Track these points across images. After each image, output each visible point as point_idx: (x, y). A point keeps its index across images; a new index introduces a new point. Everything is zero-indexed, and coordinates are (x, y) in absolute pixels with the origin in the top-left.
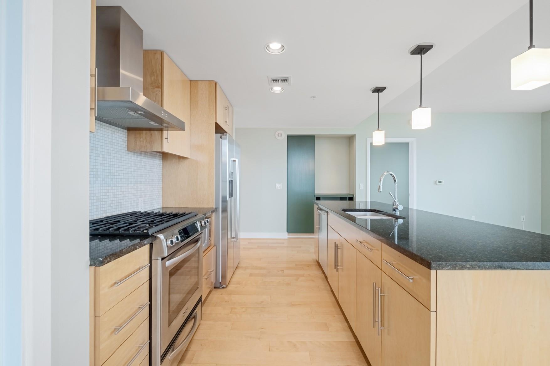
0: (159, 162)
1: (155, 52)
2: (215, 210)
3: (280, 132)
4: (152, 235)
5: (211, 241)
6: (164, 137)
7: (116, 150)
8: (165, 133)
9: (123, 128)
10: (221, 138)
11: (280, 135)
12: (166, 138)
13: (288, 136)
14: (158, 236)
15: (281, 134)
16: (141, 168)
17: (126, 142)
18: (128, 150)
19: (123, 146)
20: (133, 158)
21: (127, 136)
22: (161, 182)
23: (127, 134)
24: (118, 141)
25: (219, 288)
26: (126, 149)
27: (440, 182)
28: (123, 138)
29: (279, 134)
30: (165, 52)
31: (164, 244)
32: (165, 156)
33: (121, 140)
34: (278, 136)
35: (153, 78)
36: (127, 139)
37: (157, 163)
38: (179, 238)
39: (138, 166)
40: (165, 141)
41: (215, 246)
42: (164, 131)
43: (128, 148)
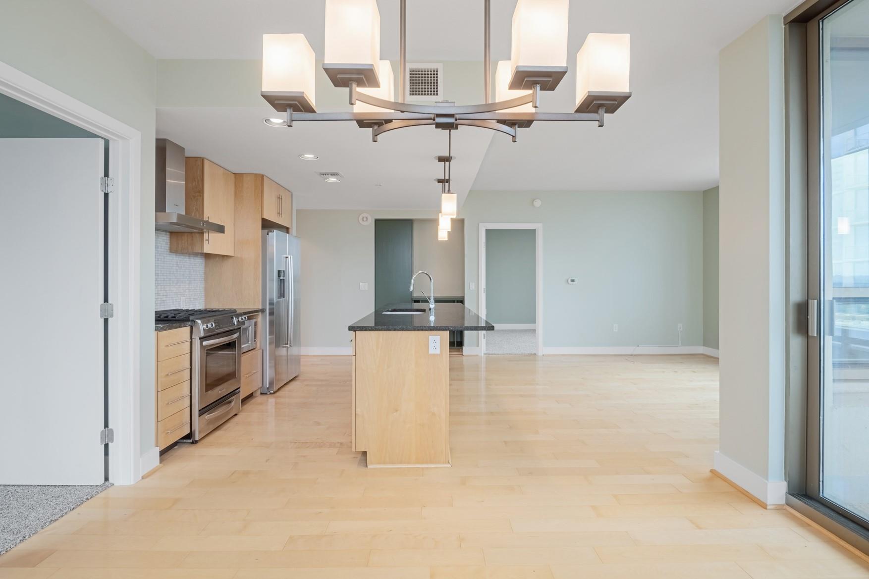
0: (201, 261)
1: (196, 159)
2: (263, 311)
3: (365, 215)
4: (192, 321)
5: (257, 343)
6: (205, 239)
7: (160, 252)
8: (206, 235)
9: (166, 231)
10: (268, 234)
11: (365, 219)
12: (206, 240)
13: (377, 221)
14: (197, 321)
15: (367, 218)
16: (183, 268)
17: (169, 244)
18: (171, 252)
19: (166, 248)
20: (174, 258)
21: (169, 239)
22: (204, 282)
23: (169, 236)
24: (162, 244)
25: (266, 394)
26: (169, 251)
27: (573, 281)
28: (166, 241)
29: (363, 218)
30: (206, 159)
31: (201, 326)
32: (207, 256)
33: (164, 243)
34: (363, 220)
35: (194, 184)
36: (169, 241)
37: (199, 262)
38: (214, 325)
39: (180, 266)
40: (205, 243)
41: (261, 349)
42: (205, 234)
43: (170, 249)
